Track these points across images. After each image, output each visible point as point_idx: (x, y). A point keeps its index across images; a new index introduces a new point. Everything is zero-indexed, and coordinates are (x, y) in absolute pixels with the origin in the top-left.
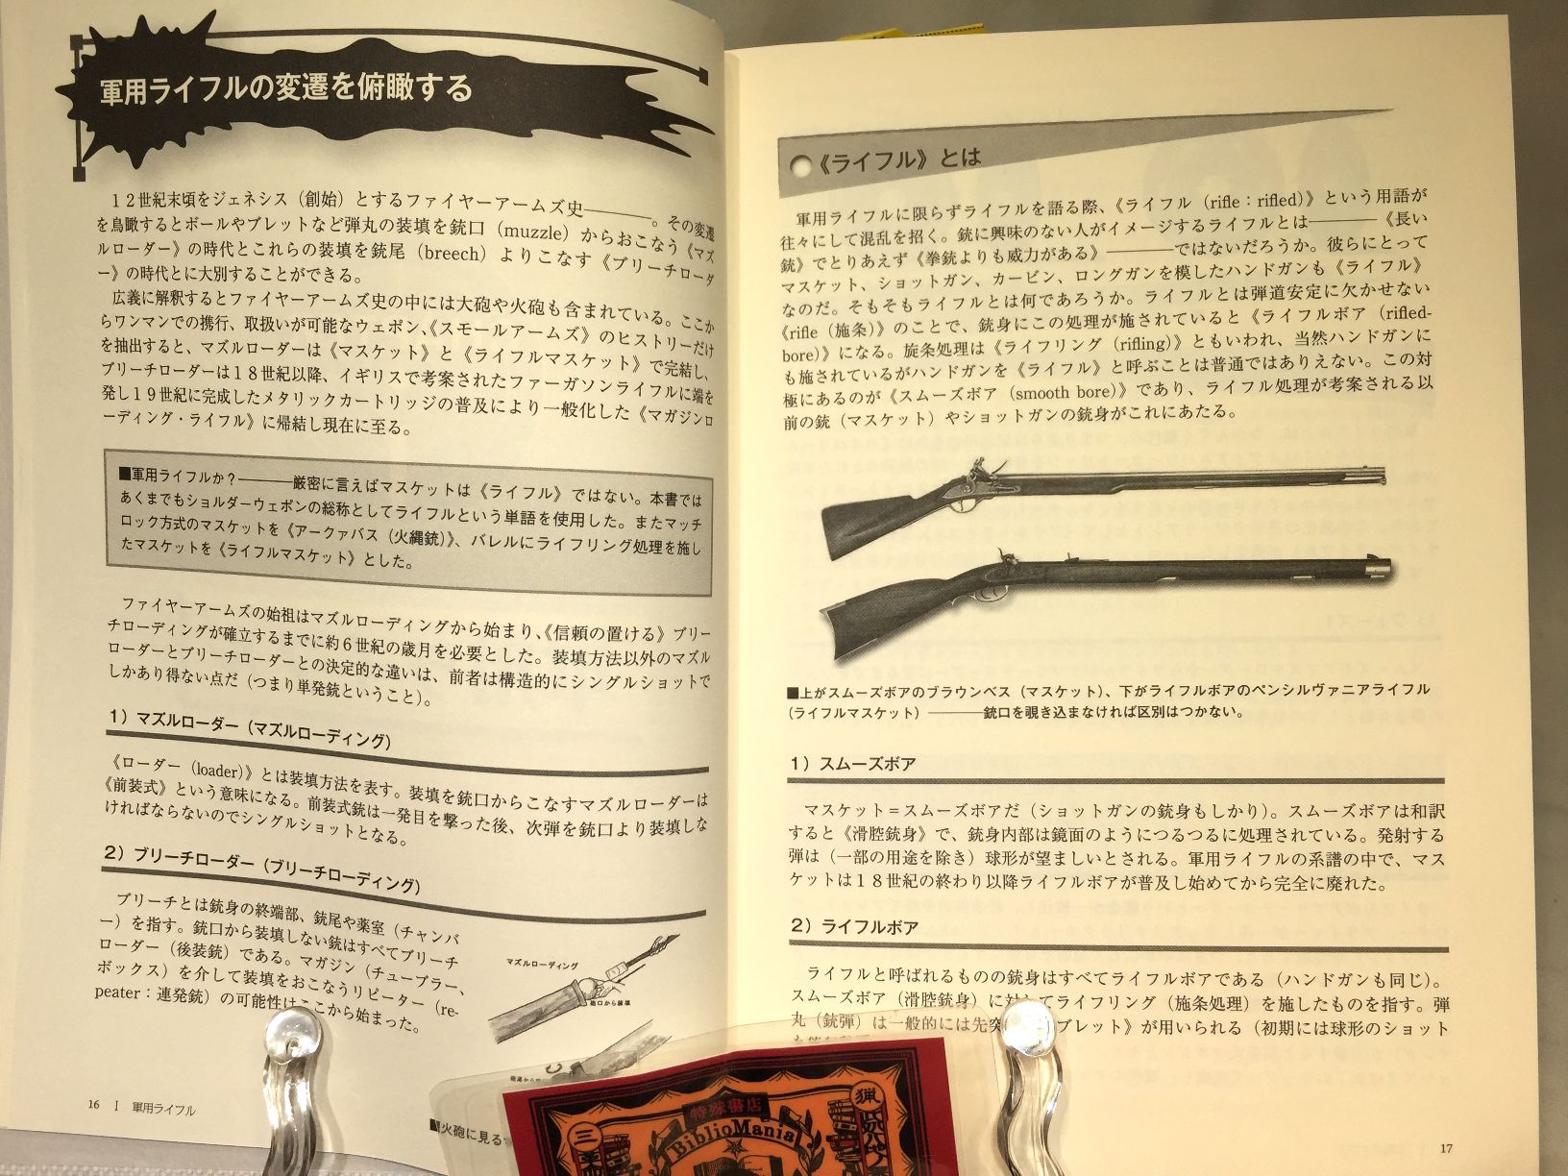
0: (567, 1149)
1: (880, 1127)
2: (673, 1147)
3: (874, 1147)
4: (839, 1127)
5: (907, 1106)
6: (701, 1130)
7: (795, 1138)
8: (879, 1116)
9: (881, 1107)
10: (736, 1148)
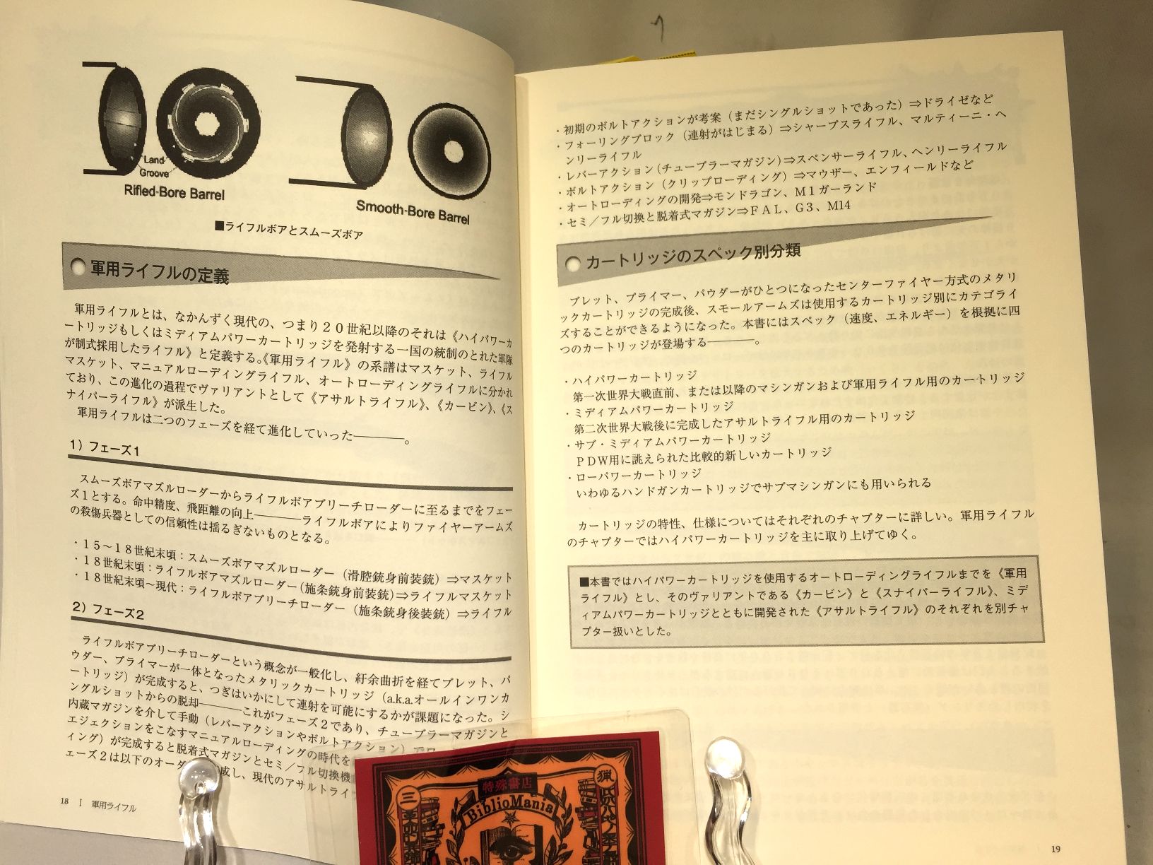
0: (395, 807)
1: (612, 801)
2: (468, 814)
3: (608, 817)
4: (585, 801)
5: (632, 784)
6: (488, 801)
7: (553, 810)
8: (613, 792)
9: (614, 785)
10: (511, 819)
